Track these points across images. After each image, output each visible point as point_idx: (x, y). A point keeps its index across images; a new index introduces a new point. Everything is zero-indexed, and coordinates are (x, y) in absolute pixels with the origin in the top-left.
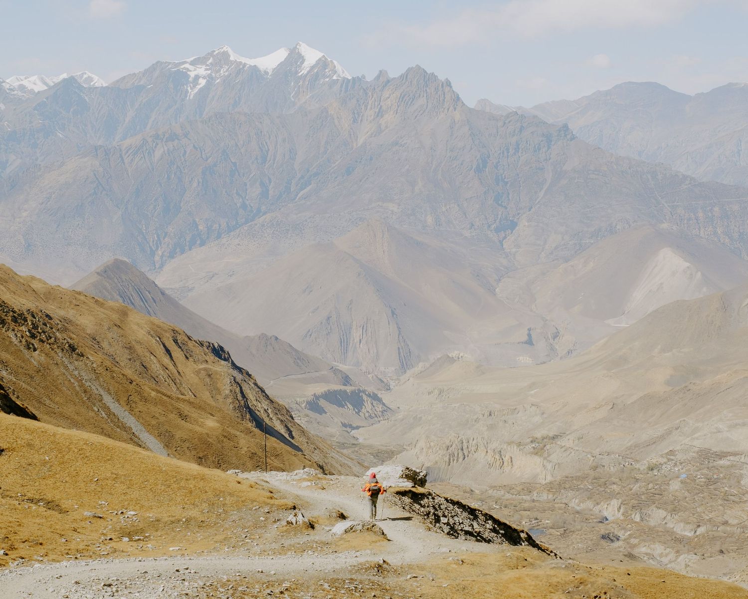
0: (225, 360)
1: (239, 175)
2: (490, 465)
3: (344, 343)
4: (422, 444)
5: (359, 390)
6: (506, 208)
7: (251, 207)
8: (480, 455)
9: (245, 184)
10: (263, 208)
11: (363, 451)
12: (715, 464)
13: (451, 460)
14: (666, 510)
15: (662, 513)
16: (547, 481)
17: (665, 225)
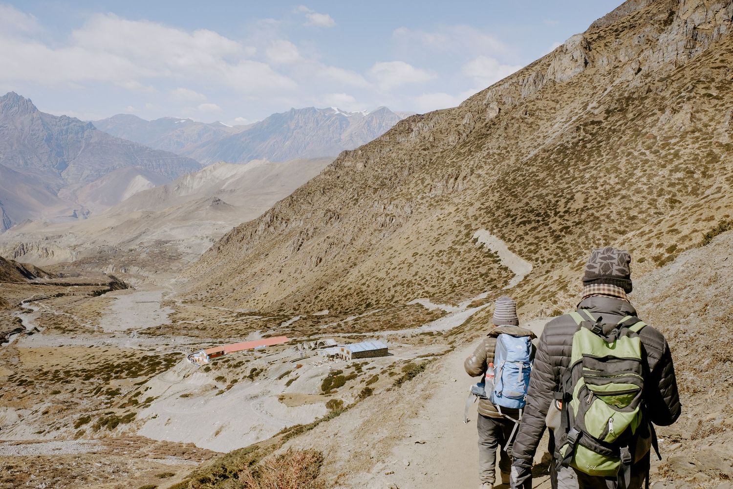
2: (40, 256)
6: (62, 158)
8: (34, 251)
12: (164, 245)
14: (139, 267)
16: (73, 261)
17: (138, 166)
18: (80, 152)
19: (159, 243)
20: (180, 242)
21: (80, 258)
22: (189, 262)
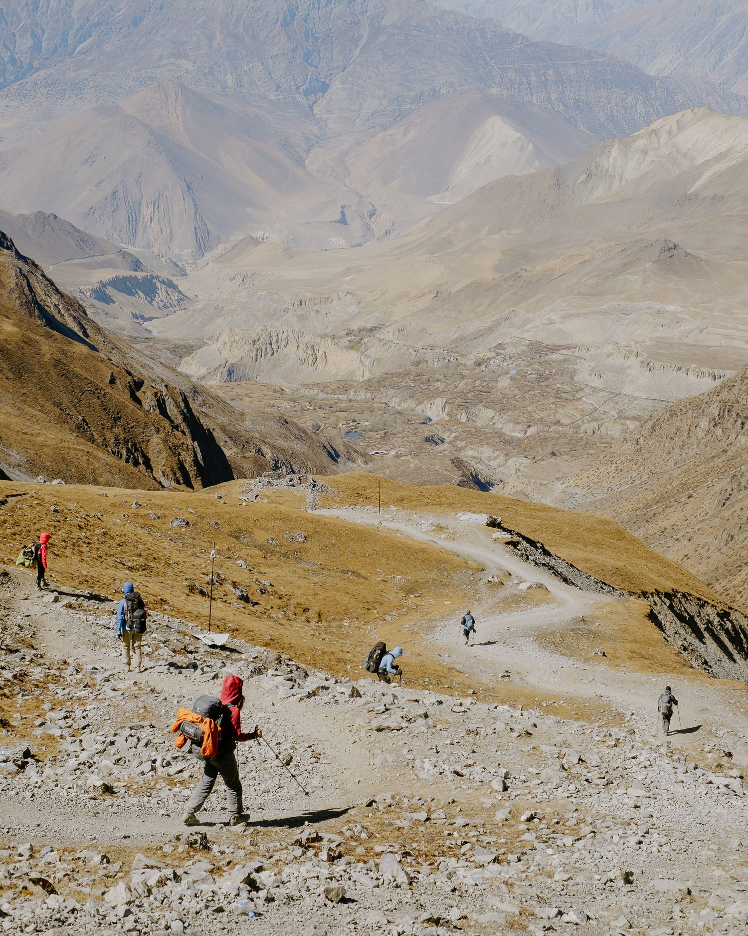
0: (8, 248)
1: (6, 24)
2: (302, 362)
3: (133, 222)
4: (225, 337)
5: (152, 276)
6: (317, 68)
7: (22, 62)
8: (291, 350)
9: (14, 35)
10: (36, 64)
11: (158, 346)
12: (547, 358)
13: (259, 357)
14: (494, 409)
15: (490, 413)
16: (365, 378)
17: (494, 91)
18: (357, 52)
19: (537, 349)
20: (582, 353)
21: (378, 373)
22: (596, 410)
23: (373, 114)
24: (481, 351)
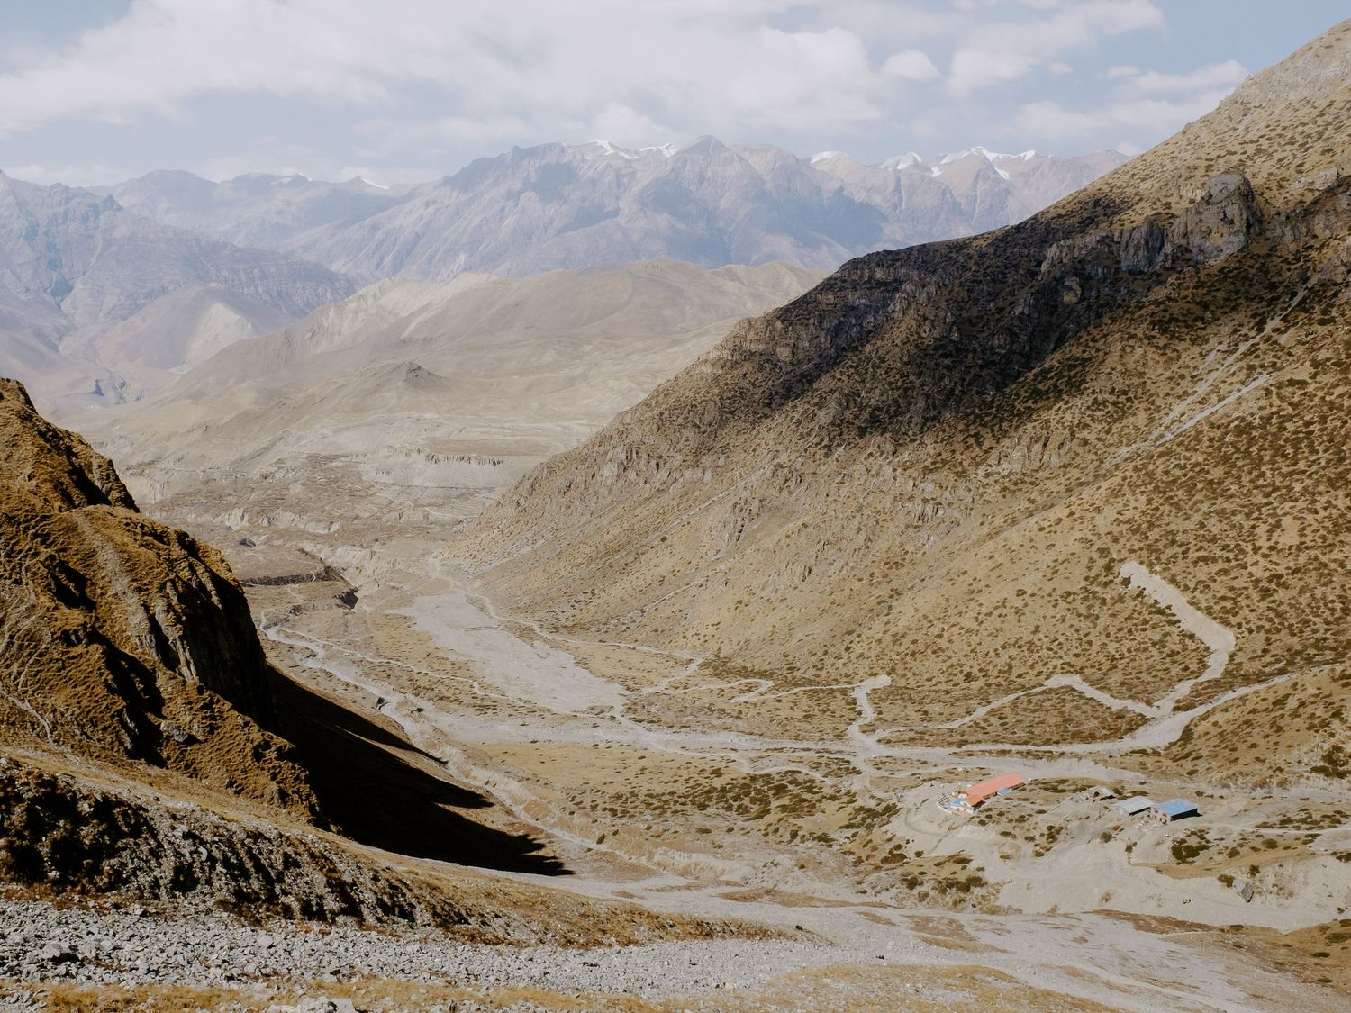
6: (61, 273)
12: (327, 466)
14: (294, 512)
17: (213, 285)
18: (93, 260)
19: (316, 461)
20: (360, 459)
21: (169, 494)
22: (392, 502)
23: (113, 308)
24: (263, 467)
